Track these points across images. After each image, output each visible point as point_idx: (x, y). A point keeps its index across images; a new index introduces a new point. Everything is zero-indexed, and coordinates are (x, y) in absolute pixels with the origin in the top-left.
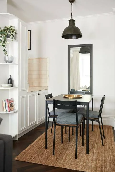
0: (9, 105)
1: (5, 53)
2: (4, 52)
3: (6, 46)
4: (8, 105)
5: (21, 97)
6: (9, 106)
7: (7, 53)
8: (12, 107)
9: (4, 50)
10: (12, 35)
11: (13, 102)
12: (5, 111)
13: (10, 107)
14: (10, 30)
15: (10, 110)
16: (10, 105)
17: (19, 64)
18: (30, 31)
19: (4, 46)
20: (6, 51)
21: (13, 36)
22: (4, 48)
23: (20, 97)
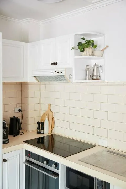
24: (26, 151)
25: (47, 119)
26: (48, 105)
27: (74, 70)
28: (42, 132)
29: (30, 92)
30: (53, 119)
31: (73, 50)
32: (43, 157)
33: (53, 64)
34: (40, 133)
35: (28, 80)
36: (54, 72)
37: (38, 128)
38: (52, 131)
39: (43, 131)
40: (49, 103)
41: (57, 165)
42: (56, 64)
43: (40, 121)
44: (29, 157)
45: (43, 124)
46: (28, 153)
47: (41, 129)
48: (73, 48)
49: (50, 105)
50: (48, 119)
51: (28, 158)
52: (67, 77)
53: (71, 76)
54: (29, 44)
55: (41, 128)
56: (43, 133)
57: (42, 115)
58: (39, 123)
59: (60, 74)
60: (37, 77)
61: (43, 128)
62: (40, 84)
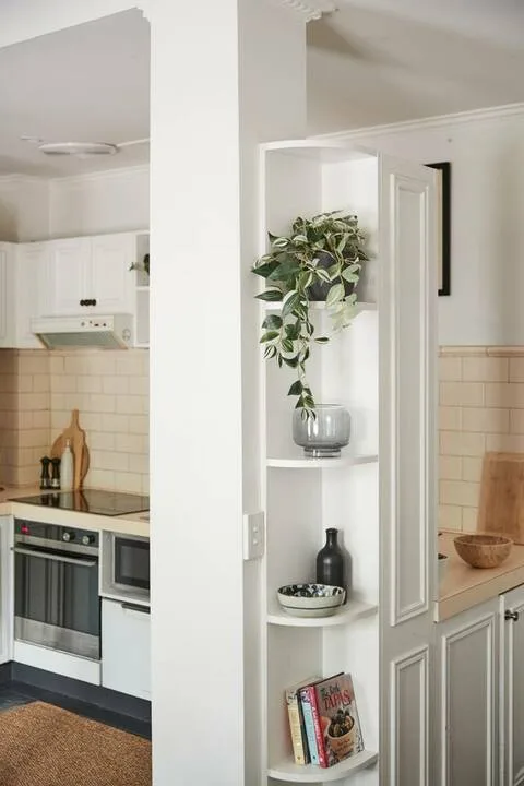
0: (322, 727)
1: (300, 404)
2: (296, 398)
3: (307, 356)
4: (320, 723)
5: (397, 664)
6: (326, 733)
7: (310, 401)
8: (346, 730)
9: (297, 388)
10: (337, 281)
11: (350, 697)
12: (302, 761)
13: (332, 734)
14: (327, 247)
15: (331, 758)
16: (329, 722)
17: (382, 458)
18: (445, 168)
19: (293, 362)
20: (308, 390)
21: (349, 288)
22: (291, 375)
23: (393, 664)
24: (17, 521)
25: (68, 449)
26: (70, 415)
27: (135, 320)
28: (55, 485)
29: (19, 377)
30: (85, 451)
31: (134, 271)
32: (58, 527)
33: (84, 303)
34: (50, 487)
35: (18, 345)
36: (87, 323)
37: (45, 475)
38: (81, 482)
39: (59, 482)
40: (73, 408)
41: (93, 538)
42: (93, 302)
43: (49, 456)
44: (24, 533)
45: (57, 463)
46: (22, 526)
47: (53, 478)
48: (132, 268)
49: (76, 414)
50: (72, 451)
51: (20, 538)
52: (119, 335)
53: (128, 334)
54: (20, 248)
55: (51, 476)
56: (59, 488)
57: (53, 442)
58: (45, 462)
59: (101, 329)
60: (44, 337)
61: (57, 475)
62: (49, 355)
